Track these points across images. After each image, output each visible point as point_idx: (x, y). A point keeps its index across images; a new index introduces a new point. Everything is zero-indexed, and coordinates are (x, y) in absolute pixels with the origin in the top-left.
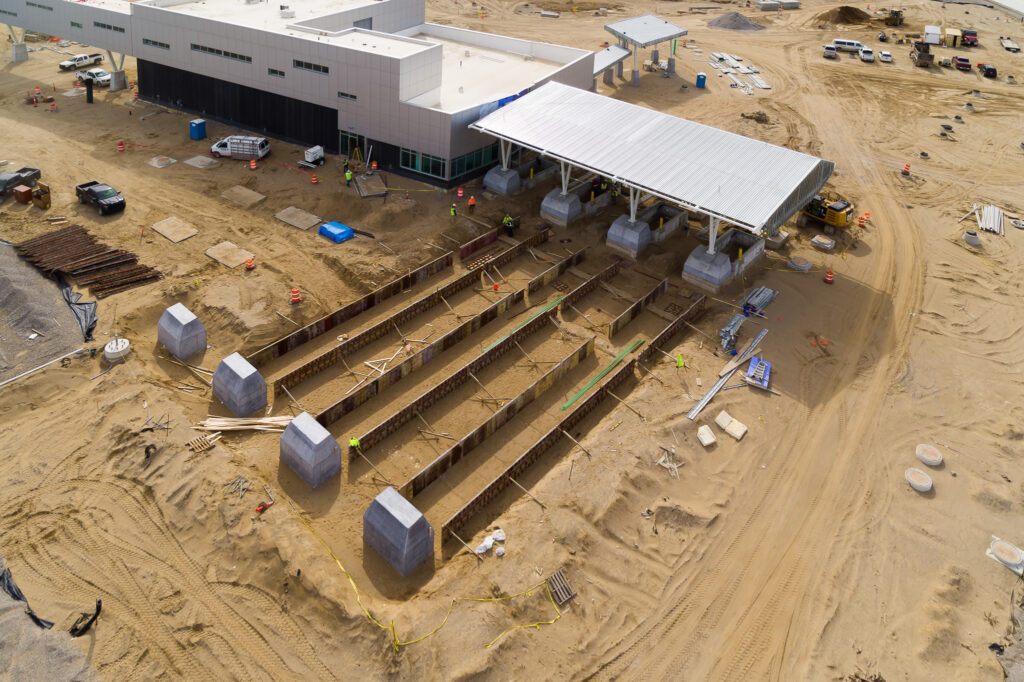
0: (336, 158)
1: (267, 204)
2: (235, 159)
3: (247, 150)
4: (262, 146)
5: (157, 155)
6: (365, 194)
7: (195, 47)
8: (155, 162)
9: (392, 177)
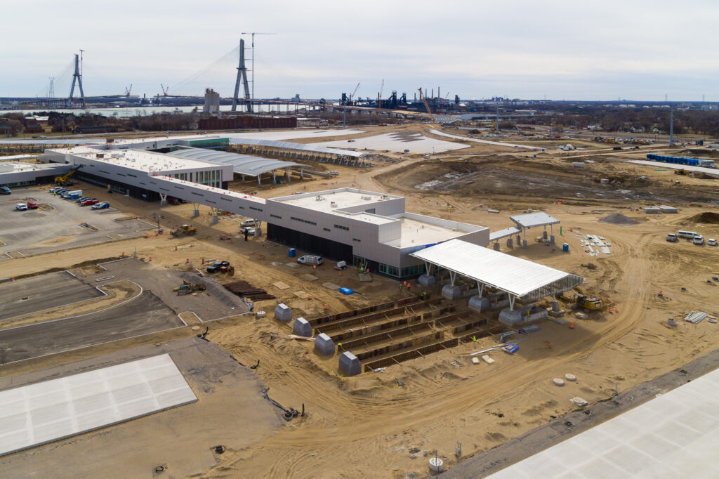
0: (351, 267)
1: (319, 281)
2: (307, 264)
3: (312, 261)
4: (319, 260)
5: (274, 261)
6: (361, 280)
7: (293, 218)
8: (274, 264)
9: (375, 275)
